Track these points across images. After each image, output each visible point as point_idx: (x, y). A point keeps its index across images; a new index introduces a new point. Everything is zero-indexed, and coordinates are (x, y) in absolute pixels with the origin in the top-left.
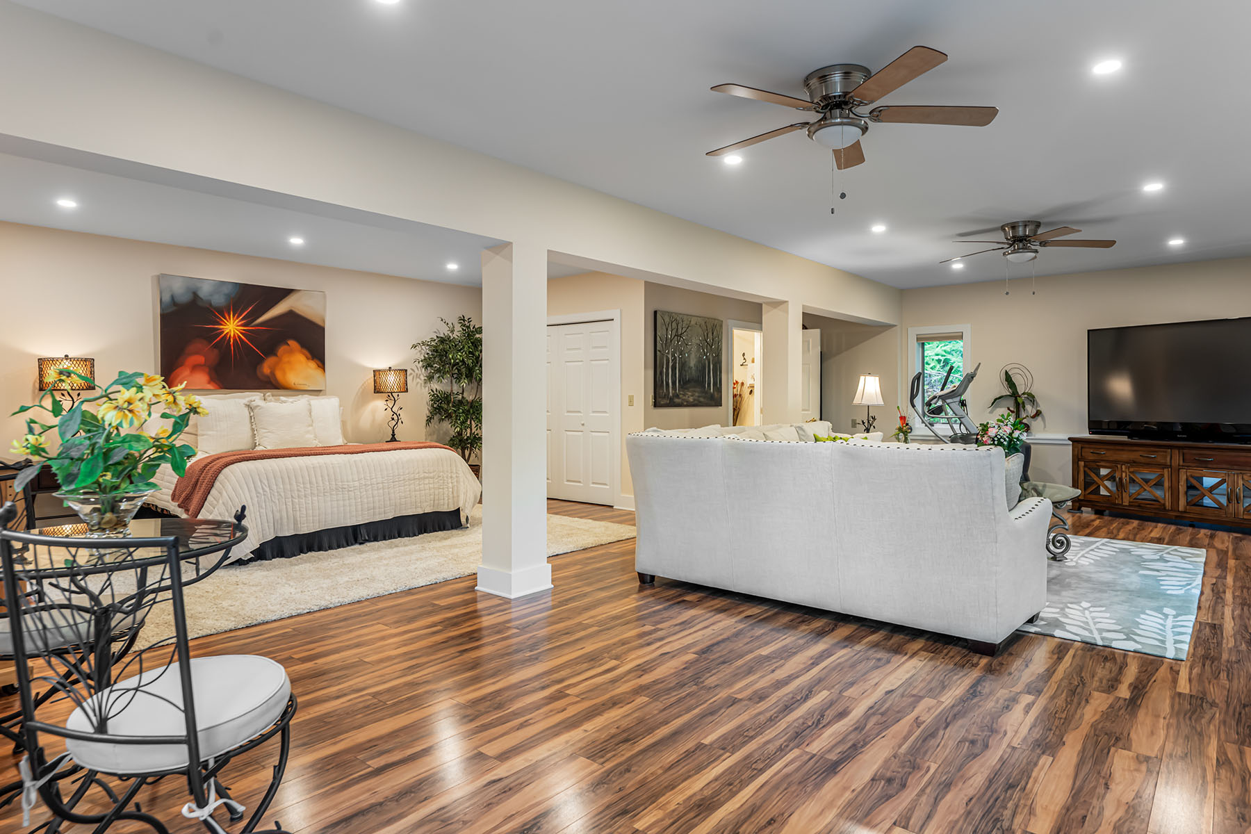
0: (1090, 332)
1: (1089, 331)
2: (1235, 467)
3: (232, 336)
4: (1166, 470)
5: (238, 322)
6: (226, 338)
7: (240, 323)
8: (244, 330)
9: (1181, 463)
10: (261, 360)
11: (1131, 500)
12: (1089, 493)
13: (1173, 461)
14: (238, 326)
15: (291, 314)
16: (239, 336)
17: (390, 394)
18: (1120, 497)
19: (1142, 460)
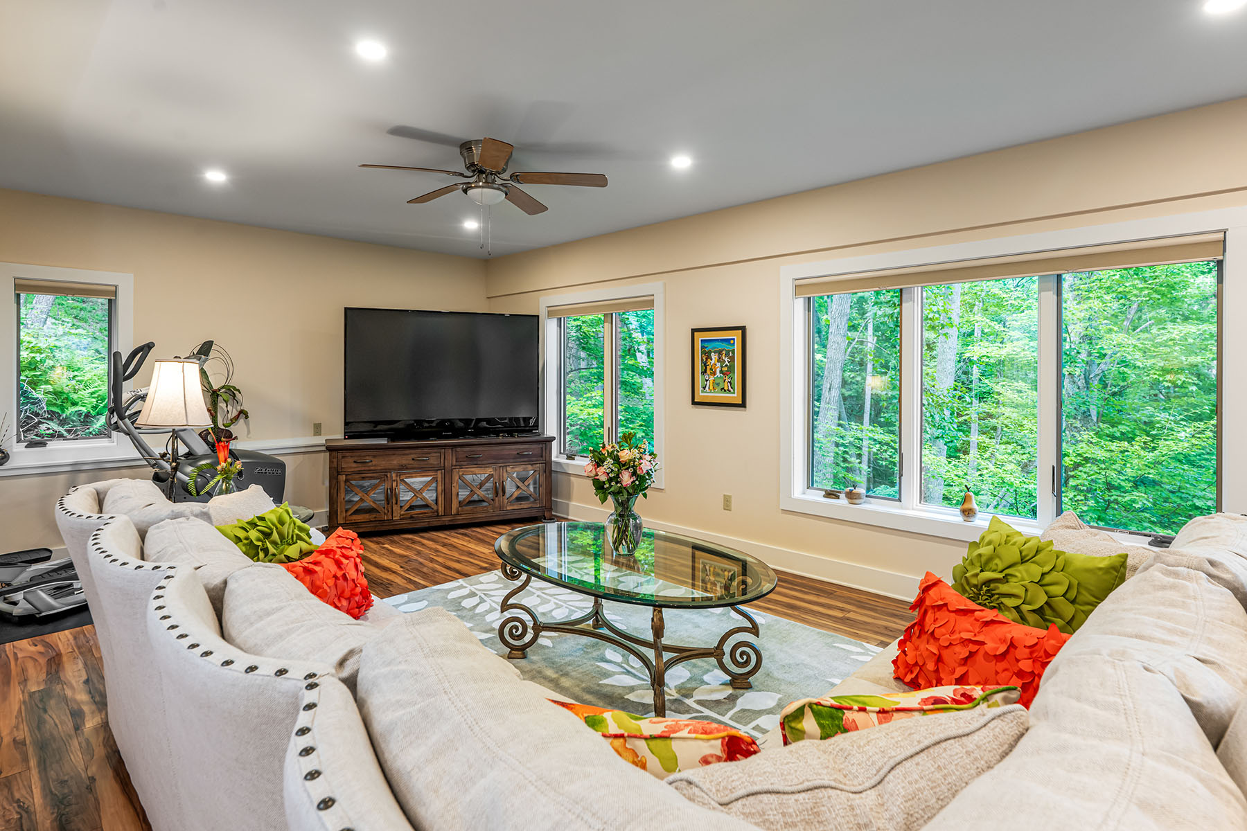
0: (348, 311)
1: (345, 308)
2: (501, 461)
4: (439, 472)
9: (454, 463)
11: (402, 513)
12: (351, 515)
13: (446, 461)
18: (390, 510)
19: (416, 464)
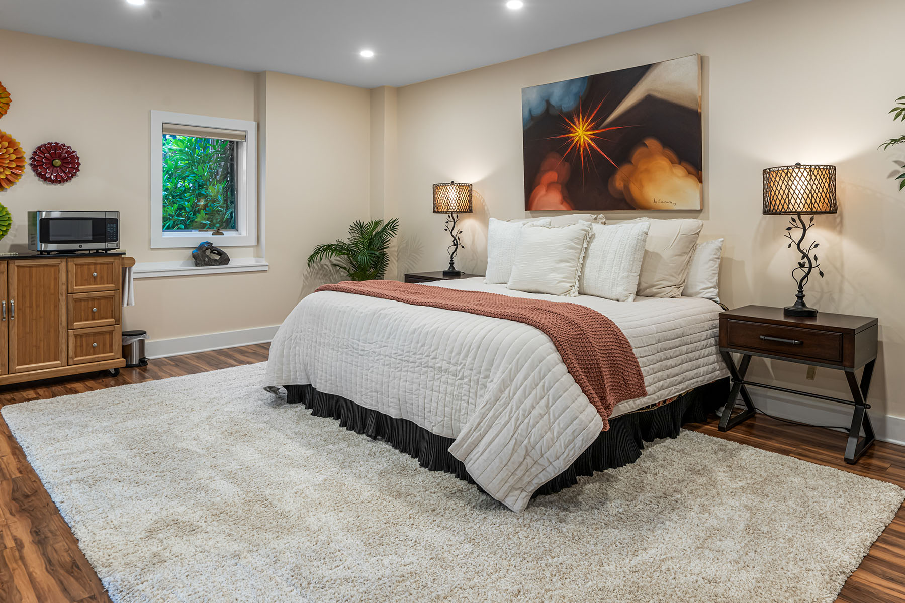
3: (582, 143)
5: (587, 126)
6: (576, 148)
7: (588, 128)
8: (593, 134)
10: (612, 171)
14: (586, 131)
15: (649, 100)
16: (589, 144)
17: (796, 217)
